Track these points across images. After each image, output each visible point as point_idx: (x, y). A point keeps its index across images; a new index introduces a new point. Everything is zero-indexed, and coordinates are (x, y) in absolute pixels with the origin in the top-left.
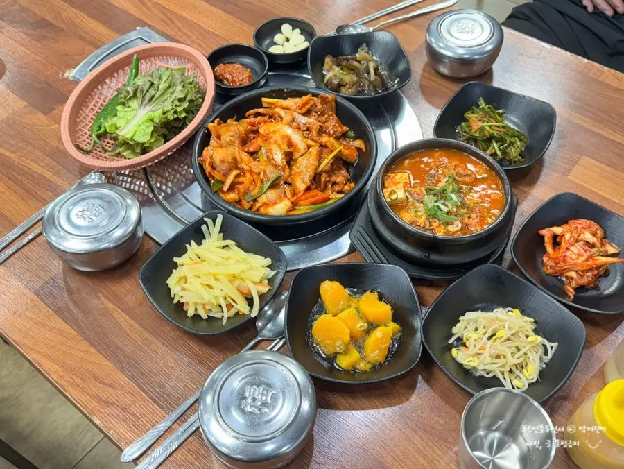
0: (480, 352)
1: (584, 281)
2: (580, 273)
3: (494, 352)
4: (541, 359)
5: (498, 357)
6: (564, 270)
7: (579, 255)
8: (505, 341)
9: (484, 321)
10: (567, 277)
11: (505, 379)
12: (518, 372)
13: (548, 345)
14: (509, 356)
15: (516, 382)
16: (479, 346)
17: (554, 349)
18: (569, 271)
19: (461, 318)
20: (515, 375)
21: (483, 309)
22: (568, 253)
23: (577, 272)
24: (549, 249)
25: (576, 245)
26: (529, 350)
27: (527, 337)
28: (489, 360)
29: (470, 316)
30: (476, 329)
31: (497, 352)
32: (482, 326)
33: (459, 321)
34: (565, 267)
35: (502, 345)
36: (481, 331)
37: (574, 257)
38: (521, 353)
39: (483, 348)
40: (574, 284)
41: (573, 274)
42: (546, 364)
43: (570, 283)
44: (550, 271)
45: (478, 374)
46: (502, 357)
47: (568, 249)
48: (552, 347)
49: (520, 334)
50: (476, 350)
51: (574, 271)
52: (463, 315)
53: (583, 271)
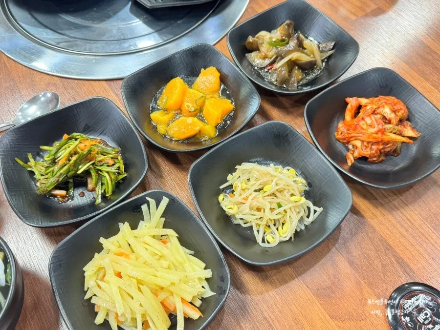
0: (243, 201)
1: (367, 153)
2: (365, 144)
3: (256, 204)
4: (301, 220)
5: (259, 210)
6: (352, 137)
7: (370, 126)
8: (268, 196)
9: (257, 173)
10: (353, 146)
11: (258, 231)
12: (274, 228)
13: (313, 208)
14: (267, 210)
15: (269, 237)
16: (244, 196)
17: (317, 214)
18: (356, 139)
19: (237, 167)
20: (270, 231)
21: (260, 163)
22: (362, 123)
23: (363, 141)
24: (348, 116)
25: (372, 116)
26: (290, 209)
27: (292, 195)
28: (247, 210)
29: (246, 166)
30: (249, 180)
31: (258, 204)
32: (254, 178)
33: (235, 170)
34: (353, 135)
35: (263, 199)
36: (252, 182)
37: (365, 127)
38: (281, 209)
39: (246, 199)
40: (356, 154)
41: (358, 143)
42: (306, 226)
43: (354, 151)
44: (340, 136)
45: (236, 222)
46: (262, 211)
47: (363, 119)
48: (315, 211)
49: (285, 192)
50: (240, 199)
51: (360, 140)
52: (240, 165)
53: (368, 143)
